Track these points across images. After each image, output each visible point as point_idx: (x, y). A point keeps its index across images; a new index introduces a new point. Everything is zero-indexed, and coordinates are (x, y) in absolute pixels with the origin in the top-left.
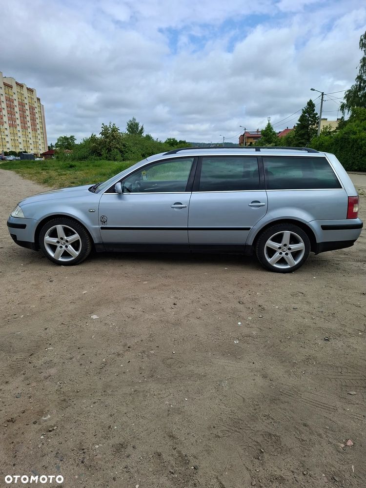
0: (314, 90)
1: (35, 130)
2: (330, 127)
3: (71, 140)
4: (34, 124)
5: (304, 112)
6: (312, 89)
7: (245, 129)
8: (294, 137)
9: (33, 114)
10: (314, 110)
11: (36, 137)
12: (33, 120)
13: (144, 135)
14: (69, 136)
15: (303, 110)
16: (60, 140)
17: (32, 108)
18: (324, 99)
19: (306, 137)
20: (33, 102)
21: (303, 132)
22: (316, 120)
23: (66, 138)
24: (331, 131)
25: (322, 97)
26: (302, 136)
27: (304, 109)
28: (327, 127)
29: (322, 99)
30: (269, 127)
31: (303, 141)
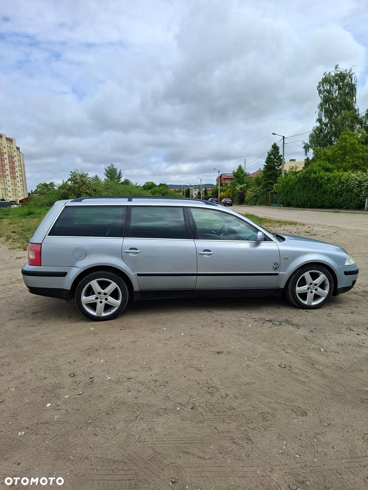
0: (275, 134)
1: (14, 178)
2: (296, 168)
3: (51, 186)
4: (13, 173)
5: (269, 155)
6: (273, 134)
7: (219, 172)
8: (262, 178)
9: (12, 162)
10: (278, 153)
11: (15, 185)
12: (12, 168)
13: (122, 180)
14: (48, 183)
15: (268, 152)
16: (40, 187)
17: (11, 157)
18: (285, 142)
19: (273, 177)
20: (12, 151)
21: (270, 173)
22: (280, 161)
23: (46, 185)
24: (297, 171)
25: (284, 141)
26: (269, 177)
27: (270, 152)
28: (293, 167)
29: (283, 143)
30: (240, 169)
31: (271, 181)
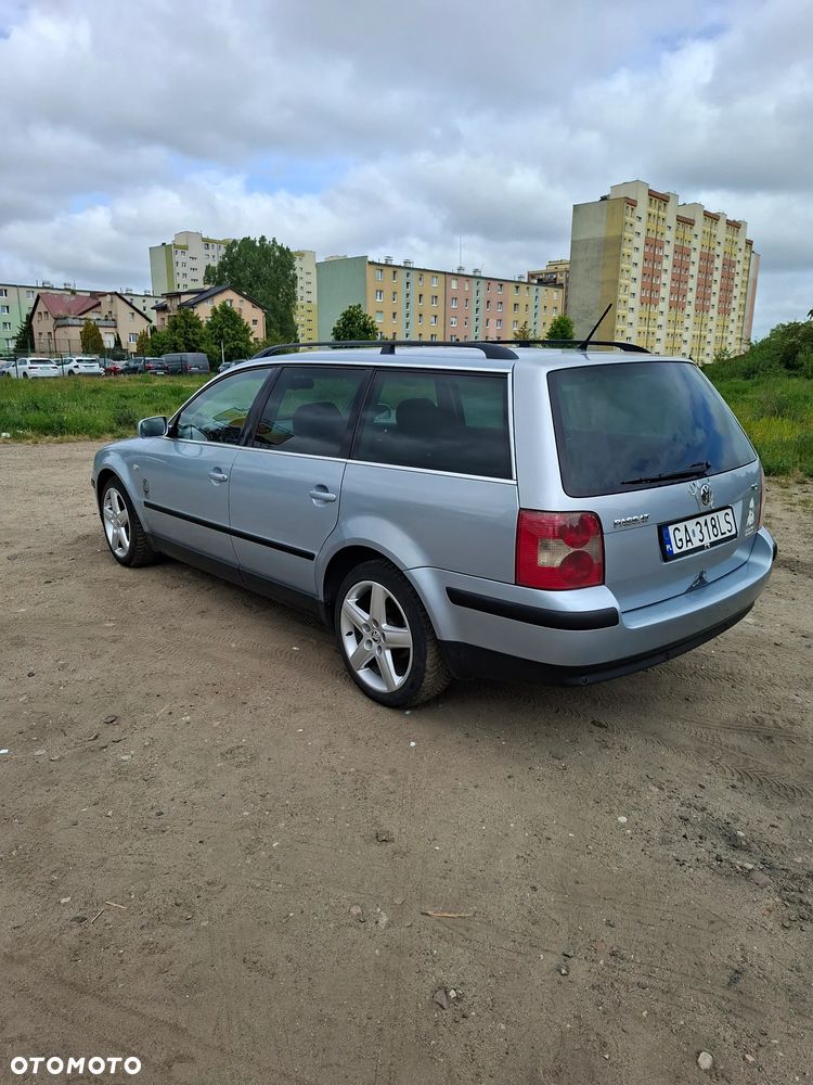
1: (725, 312)
4: (726, 300)
9: (728, 276)
11: (725, 327)
12: (727, 289)
17: (729, 264)
20: (735, 251)
